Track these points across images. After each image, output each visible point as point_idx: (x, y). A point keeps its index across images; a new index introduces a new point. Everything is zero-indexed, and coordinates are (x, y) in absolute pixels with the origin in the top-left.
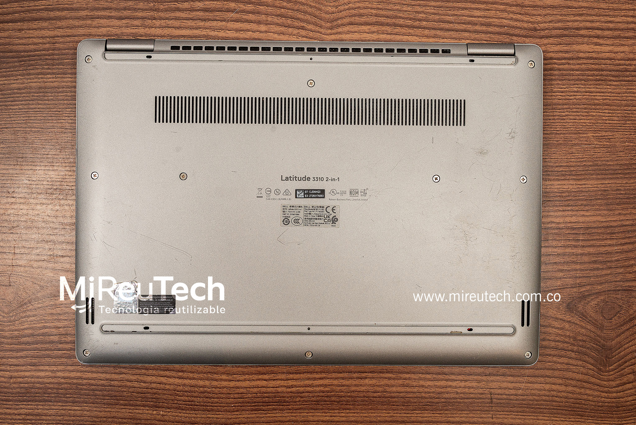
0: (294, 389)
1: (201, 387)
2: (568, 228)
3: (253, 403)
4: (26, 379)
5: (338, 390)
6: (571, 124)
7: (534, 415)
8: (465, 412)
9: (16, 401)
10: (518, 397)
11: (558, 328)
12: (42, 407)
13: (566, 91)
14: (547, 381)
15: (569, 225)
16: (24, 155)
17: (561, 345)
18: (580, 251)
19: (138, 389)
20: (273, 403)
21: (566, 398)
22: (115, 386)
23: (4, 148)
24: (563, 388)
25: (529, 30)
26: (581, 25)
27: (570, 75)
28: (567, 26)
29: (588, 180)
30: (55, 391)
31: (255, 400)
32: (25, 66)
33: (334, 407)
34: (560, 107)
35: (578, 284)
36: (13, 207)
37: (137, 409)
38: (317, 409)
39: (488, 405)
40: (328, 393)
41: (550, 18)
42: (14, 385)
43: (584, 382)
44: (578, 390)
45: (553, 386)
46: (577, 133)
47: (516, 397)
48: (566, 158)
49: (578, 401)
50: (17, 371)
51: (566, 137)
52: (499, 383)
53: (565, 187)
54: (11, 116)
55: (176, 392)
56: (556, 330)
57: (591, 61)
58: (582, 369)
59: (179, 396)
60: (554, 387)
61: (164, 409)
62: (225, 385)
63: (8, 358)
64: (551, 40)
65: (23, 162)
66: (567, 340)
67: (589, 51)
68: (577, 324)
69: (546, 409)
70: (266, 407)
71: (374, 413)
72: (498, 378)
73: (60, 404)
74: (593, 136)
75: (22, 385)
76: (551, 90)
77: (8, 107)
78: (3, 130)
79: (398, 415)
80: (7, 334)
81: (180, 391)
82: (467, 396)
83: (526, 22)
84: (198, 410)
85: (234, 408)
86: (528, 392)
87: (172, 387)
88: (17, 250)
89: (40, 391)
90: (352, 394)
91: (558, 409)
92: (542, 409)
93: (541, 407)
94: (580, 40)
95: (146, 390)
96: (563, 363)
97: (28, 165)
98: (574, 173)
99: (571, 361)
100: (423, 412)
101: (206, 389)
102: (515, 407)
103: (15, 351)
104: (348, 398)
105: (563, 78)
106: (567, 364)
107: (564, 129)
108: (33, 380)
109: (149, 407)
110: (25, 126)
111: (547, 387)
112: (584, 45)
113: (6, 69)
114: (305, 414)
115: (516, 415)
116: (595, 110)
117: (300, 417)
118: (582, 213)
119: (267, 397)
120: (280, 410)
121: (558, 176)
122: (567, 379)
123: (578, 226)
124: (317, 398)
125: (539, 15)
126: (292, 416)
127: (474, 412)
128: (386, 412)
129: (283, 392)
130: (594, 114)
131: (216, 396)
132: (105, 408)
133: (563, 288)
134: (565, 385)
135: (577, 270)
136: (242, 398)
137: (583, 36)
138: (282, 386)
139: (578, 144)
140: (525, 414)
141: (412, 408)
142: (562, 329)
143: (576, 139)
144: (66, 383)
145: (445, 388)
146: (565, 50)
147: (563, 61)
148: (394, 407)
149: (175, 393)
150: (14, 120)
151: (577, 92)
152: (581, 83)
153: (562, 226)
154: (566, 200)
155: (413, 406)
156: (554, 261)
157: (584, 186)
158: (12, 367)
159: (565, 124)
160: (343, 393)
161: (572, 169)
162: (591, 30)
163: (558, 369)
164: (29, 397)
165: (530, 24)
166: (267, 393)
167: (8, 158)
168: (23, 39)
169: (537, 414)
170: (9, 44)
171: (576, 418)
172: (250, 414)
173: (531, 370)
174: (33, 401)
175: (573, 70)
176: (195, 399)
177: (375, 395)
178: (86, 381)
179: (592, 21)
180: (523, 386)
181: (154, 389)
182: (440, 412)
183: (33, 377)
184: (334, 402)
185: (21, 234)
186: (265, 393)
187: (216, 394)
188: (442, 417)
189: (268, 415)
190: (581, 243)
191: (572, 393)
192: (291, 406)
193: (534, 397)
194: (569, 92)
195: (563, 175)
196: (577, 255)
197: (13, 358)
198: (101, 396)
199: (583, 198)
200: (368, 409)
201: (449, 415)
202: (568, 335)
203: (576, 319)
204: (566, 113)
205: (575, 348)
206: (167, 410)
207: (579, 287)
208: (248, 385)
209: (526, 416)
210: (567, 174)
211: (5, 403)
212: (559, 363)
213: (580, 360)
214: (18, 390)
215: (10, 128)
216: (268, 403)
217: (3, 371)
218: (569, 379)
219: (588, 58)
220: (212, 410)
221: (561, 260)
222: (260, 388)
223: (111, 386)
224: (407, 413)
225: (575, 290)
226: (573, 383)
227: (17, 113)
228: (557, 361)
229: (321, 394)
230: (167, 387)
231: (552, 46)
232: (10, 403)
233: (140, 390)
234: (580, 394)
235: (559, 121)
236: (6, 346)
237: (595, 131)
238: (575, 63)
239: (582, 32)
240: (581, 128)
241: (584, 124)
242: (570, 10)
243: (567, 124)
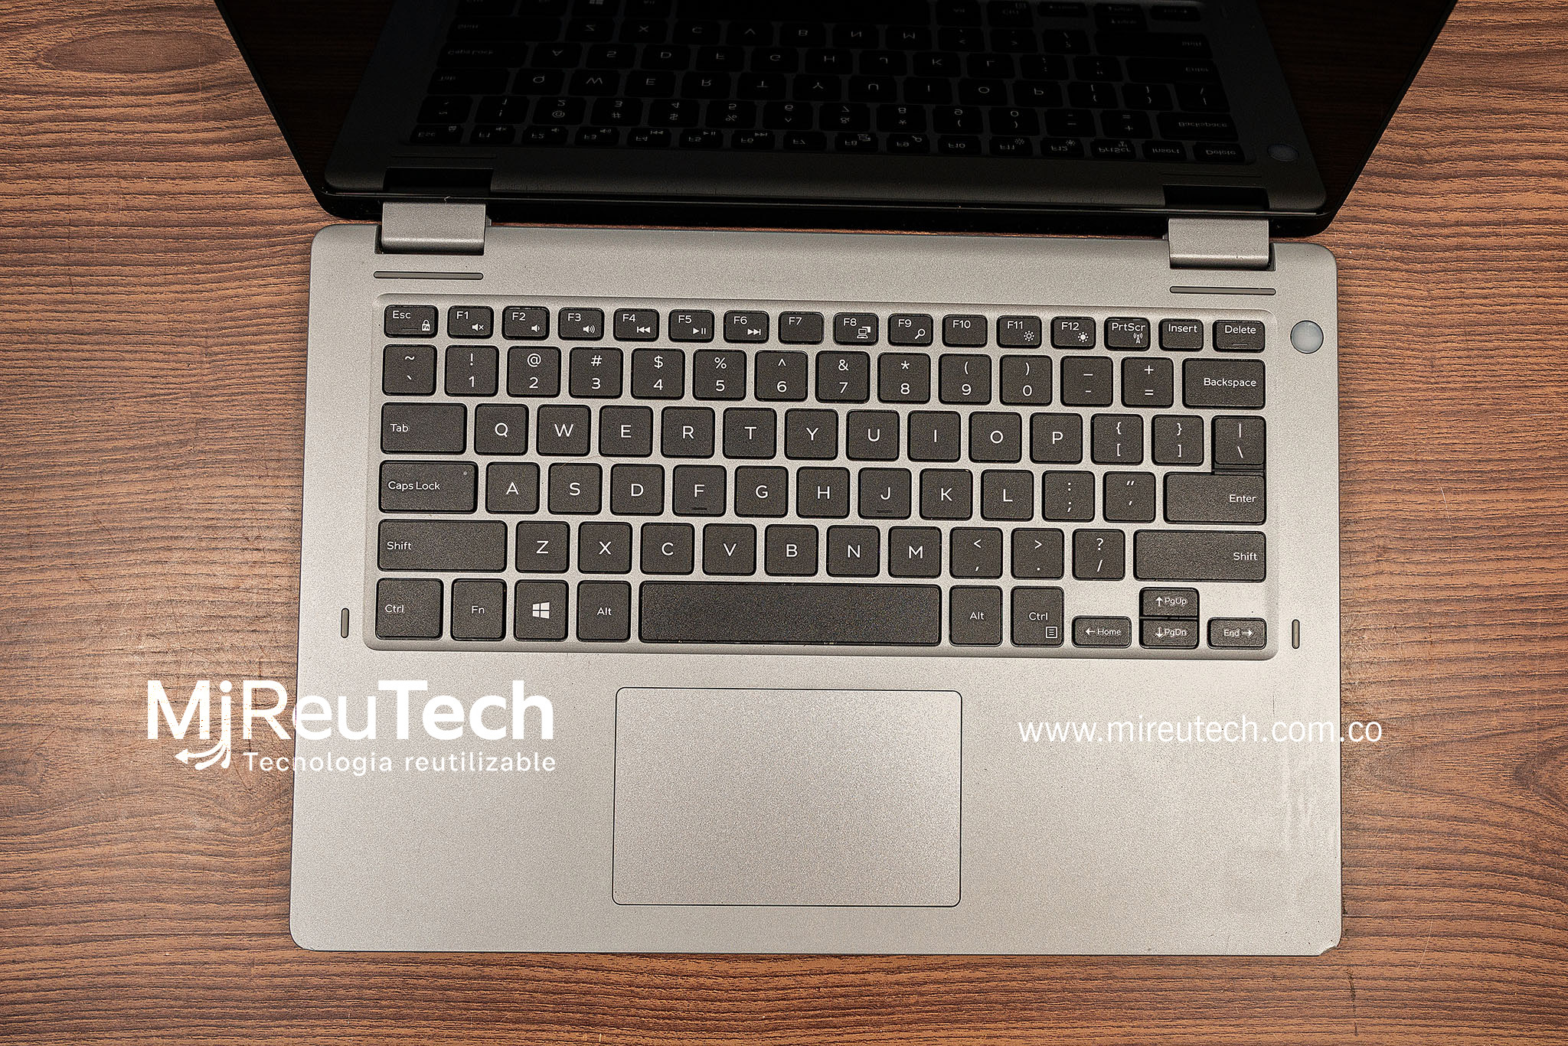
0: (903, 977)
1: (690, 976)
2: (1510, 599)
3: (813, 1010)
4: (288, 965)
5: (1003, 977)
6: (1506, 367)
7: (1449, 1023)
8: (1295, 1021)
9: (262, 1017)
10: (1412, 984)
11: (1496, 825)
12: (323, 1031)
13: (1494, 296)
14: (1476, 945)
15: (1512, 591)
16: (283, 455)
17: (1504, 863)
18: (1538, 649)
19: (546, 983)
20: (855, 1008)
21: (1521, 983)
22: (492, 979)
23: (236, 438)
24: (1512, 961)
25: (1408, 163)
26: (1522, 149)
27: (1501, 259)
28: (1491, 153)
29: (1548, 489)
30: (354, 992)
31: (815, 1004)
32: (283, 255)
33: (996, 1015)
34: (1481, 329)
35: (1538, 723)
36: (257, 571)
37: (544, 1031)
38: (957, 1022)
39: (1345, 1003)
40: (981, 982)
41: (1452, 136)
42: (259, 982)
43: (1560, 946)
44: (1546, 965)
45: (1489, 955)
46: (1520, 387)
47: (1408, 983)
48: (1500, 443)
49: (1548, 990)
50: (268, 948)
51: (1497, 396)
52: (1369, 952)
53: (1499, 506)
54: (253, 367)
55: (632, 988)
56: (1492, 829)
57: (1546, 228)
58: (1554, 917)
59: (640, 998)
60: (1492, 959)
61: (606, 1029)
62: (746, 970)
63: (245, 918)
64: (1457, 184)
65: (279, 469)
66: (1516, 850)
67: (1541, 206)
68: (1538, 814)
69: (1476, 1009)
70: (841, 1019)
71: (1088, 1027)
72: (1366, 940)
73: (365, 1022)
74: (1557, 393)
75: (277, 981)
76: (1461, 292)
77: (246, 347)
78: (234, 398)
79: (1142, 1030)
80: (242, 863)
81: (642, 987)
82: (1297, 983)
83: (1400, 144)
84: (686, 1030)
85: (767, 1022)
86: (1435, 971)
87: (623, 978)
88: (267, 671)
89: (320, 993)
90: (1037, 985)
91: (1503, 1010)
92: (1467, 1009)
93: (1466, 1005)
94: (1519, 182)
95: (566, 985)
96: (1511, 903)
97: (292, 476)
98: (1517, 475)
99: (1528, 899)
100: (1198, 1022)
101: (701, 980)
102: (1406, 1006)
103: (261, 901)
104: (1028, 995)
105: (1486, 267)
106: (1520, 906)
107: (1493, 379)
108: (302, 968)
109: (571, 1025)
110: (285, 388)
111: (1478, 958)
112: (1529, 193)
113: (241, 261)
114: (930, 1033)
115: (1410, 1025)
116: (1560, 335)
117: (918, 1039)
118: (1539, 564)
119: (842, 996)
120: (873, 1026)
121: (1483, 482)
122: (1522, 940)
123: (1532, 594)
124: (957, 996)
125: (1427, 130)
126: (901, 1039)
127: (1315, 1020)
128: (1115, 1024)
129: (877, 984)
130: (1558, 344)
131: (725, 995)
132: (469, 1029)
133: (1504, 733)
134: (1517, 955)
135: (1533, 692)
136: (784, 1000)
137: (1524, 173)
138: (875, 970)
139: (1523, 411)
140: (1428, 1022)
141: (1174, 1014)
142: (1505, 825)
143: (1519, 399)
144: (380, 974)
145: (1247, 967)
146: (1487, 205)
147: (1485, 229)
148: (1132, 1011)
149: (632, 991)
150: (260, 377)
151: (1518, 296)
152: (1525, 276)
153: (1496, 593)
154: (1503, 536)
155: (1175, 1009)
156: (1482, 674)
157: (1541, 504)
158: (254, 939)
159: (1493, 368)
160: (1014, 983)
161: (1513, 466)
162: (1542, 161)
163: (1499, 918)
164: (293, 1007)
165: (1408, 148)
166: (842, 986)
167: (246, 460)
168: (279, 195)
169: (1456, 1023)
170: (247, 207)
171: (1546, 1030)
172: (804, 1036)
173: (1439, 922)
174: (302, 1017)
175: (1507, 248)
176: (678, 1004)
177: (1089, 985)
178: (426, 968)
179: (1544, 142)
180: (1422, 957)
181: (583, 983)
182: (1238, 1022)
183: (303, 962)
184: (996, 1003)
185: (275, 632)
186: (838, 987)
187: (727, 991)
188: (1241, 1033)
189: (846, 1037)
190: (1539, 632)
191: (1535, 972)
192: (897, 1016)
193: (1447, 982)
194: (1500, 296)
195: (1494, 480)
196: (1532, 658)
197: (256, 918)
198: (460, 1002)
199: (1541, 529)
200: (1074, 1019)
201: (1259, 1029)
202: (1519, 838)
203: (1535, 803)
204: (1496, 343)
205: (1537, 869)
206: (614, 1032)
207: (1539, 729)
208: (799, 969)
209: (1431, 1026)
210: (1502, 479)
211: (237, 1022)
212: (1501, 903)
213: (1549, 895)
214: (268, 993)
215: (250, 393)
216: (844, 1011)
217: (234, 949)
218: (1526, 940)
219: (1538, 222)
220: (718, 1029)
221: (1498, 669)
222: (825, 974)
223: (483, 978)
224: (1163, 1027)
225: (1531, 737)
226: (1537, 948)
227: (266, 361)
228: (1496, 899)
229: (967, 986)
230: (614, 977)
231: (1458, 196)
232: (249, 1023)
233: (549, 986)
234: (1552, 973)
235: (1482, 360)
236: (241, 891)
237: (1562, 381)
238: (1511, 233)
239: (1524, 165)
240: (1530, 375)
241: (1536, 367)
242: (1496, 116)
243: (1498, 367)
